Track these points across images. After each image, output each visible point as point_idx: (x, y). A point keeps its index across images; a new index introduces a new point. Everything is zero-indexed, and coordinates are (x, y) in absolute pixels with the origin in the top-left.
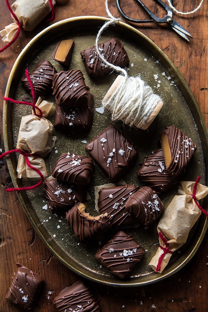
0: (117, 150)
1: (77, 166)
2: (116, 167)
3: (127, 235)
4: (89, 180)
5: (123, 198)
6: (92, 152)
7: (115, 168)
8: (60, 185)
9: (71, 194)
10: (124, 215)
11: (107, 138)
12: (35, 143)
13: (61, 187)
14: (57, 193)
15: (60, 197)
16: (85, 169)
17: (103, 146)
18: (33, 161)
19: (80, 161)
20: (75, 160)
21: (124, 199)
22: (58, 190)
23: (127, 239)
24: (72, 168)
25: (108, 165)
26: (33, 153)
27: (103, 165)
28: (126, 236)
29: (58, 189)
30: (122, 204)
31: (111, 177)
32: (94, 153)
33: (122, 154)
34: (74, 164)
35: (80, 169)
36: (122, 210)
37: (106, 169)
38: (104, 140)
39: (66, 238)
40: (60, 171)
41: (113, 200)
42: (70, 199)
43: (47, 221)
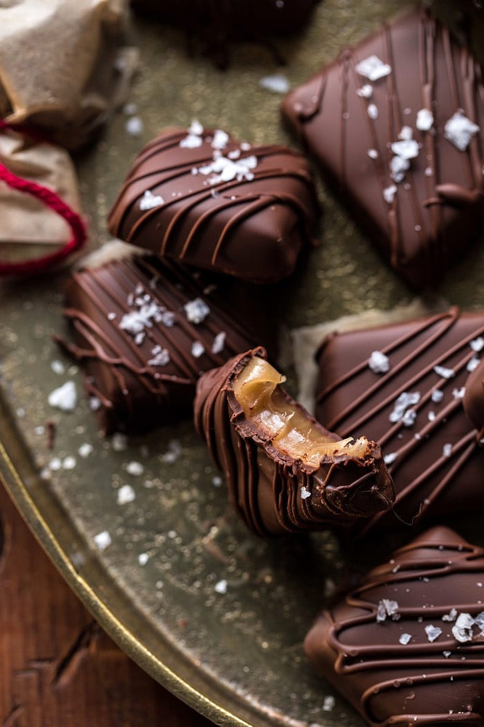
0: (440, 121)
1: (234, 184)
2: (429, 206)
3: (467, 545)
4: (291, 256)
5: (439, 370)
6: (312, 129)
7: (425, 211)
8: (146, 285)
9: (204, 329)
10: (448, 451)
11: (389, 59)
12: (32, 63)
13: (154, 295)
14: (132, 321)
15: (150, 341)
16: (276, 201)
17: (368, 100)
18: (22, 157)
19: (252, 162)
20: (225, 155)
21: (447, 373)
22: (138, 308)
23: (469, 559)
24: (213, 192)
25: (389, 193)
26: (20, 112)
27: (366, 191)
28: (465, 550)
29: (139, 302)
30: (437, 395)
31: (401, 254)
32: (324, 131)
33: (462, 142)
34: (220, 173)
35: (250, 195)
36: (440, 426)
37: (378, 210)
38: (375, 68)
39: (157, 556)
40: (151, 202)
41: (389, 380)
42: (198, 350)
43: (70, 463)
